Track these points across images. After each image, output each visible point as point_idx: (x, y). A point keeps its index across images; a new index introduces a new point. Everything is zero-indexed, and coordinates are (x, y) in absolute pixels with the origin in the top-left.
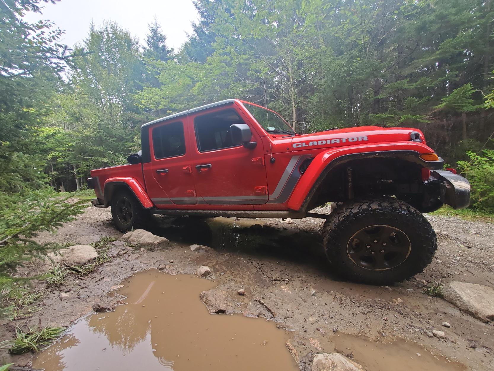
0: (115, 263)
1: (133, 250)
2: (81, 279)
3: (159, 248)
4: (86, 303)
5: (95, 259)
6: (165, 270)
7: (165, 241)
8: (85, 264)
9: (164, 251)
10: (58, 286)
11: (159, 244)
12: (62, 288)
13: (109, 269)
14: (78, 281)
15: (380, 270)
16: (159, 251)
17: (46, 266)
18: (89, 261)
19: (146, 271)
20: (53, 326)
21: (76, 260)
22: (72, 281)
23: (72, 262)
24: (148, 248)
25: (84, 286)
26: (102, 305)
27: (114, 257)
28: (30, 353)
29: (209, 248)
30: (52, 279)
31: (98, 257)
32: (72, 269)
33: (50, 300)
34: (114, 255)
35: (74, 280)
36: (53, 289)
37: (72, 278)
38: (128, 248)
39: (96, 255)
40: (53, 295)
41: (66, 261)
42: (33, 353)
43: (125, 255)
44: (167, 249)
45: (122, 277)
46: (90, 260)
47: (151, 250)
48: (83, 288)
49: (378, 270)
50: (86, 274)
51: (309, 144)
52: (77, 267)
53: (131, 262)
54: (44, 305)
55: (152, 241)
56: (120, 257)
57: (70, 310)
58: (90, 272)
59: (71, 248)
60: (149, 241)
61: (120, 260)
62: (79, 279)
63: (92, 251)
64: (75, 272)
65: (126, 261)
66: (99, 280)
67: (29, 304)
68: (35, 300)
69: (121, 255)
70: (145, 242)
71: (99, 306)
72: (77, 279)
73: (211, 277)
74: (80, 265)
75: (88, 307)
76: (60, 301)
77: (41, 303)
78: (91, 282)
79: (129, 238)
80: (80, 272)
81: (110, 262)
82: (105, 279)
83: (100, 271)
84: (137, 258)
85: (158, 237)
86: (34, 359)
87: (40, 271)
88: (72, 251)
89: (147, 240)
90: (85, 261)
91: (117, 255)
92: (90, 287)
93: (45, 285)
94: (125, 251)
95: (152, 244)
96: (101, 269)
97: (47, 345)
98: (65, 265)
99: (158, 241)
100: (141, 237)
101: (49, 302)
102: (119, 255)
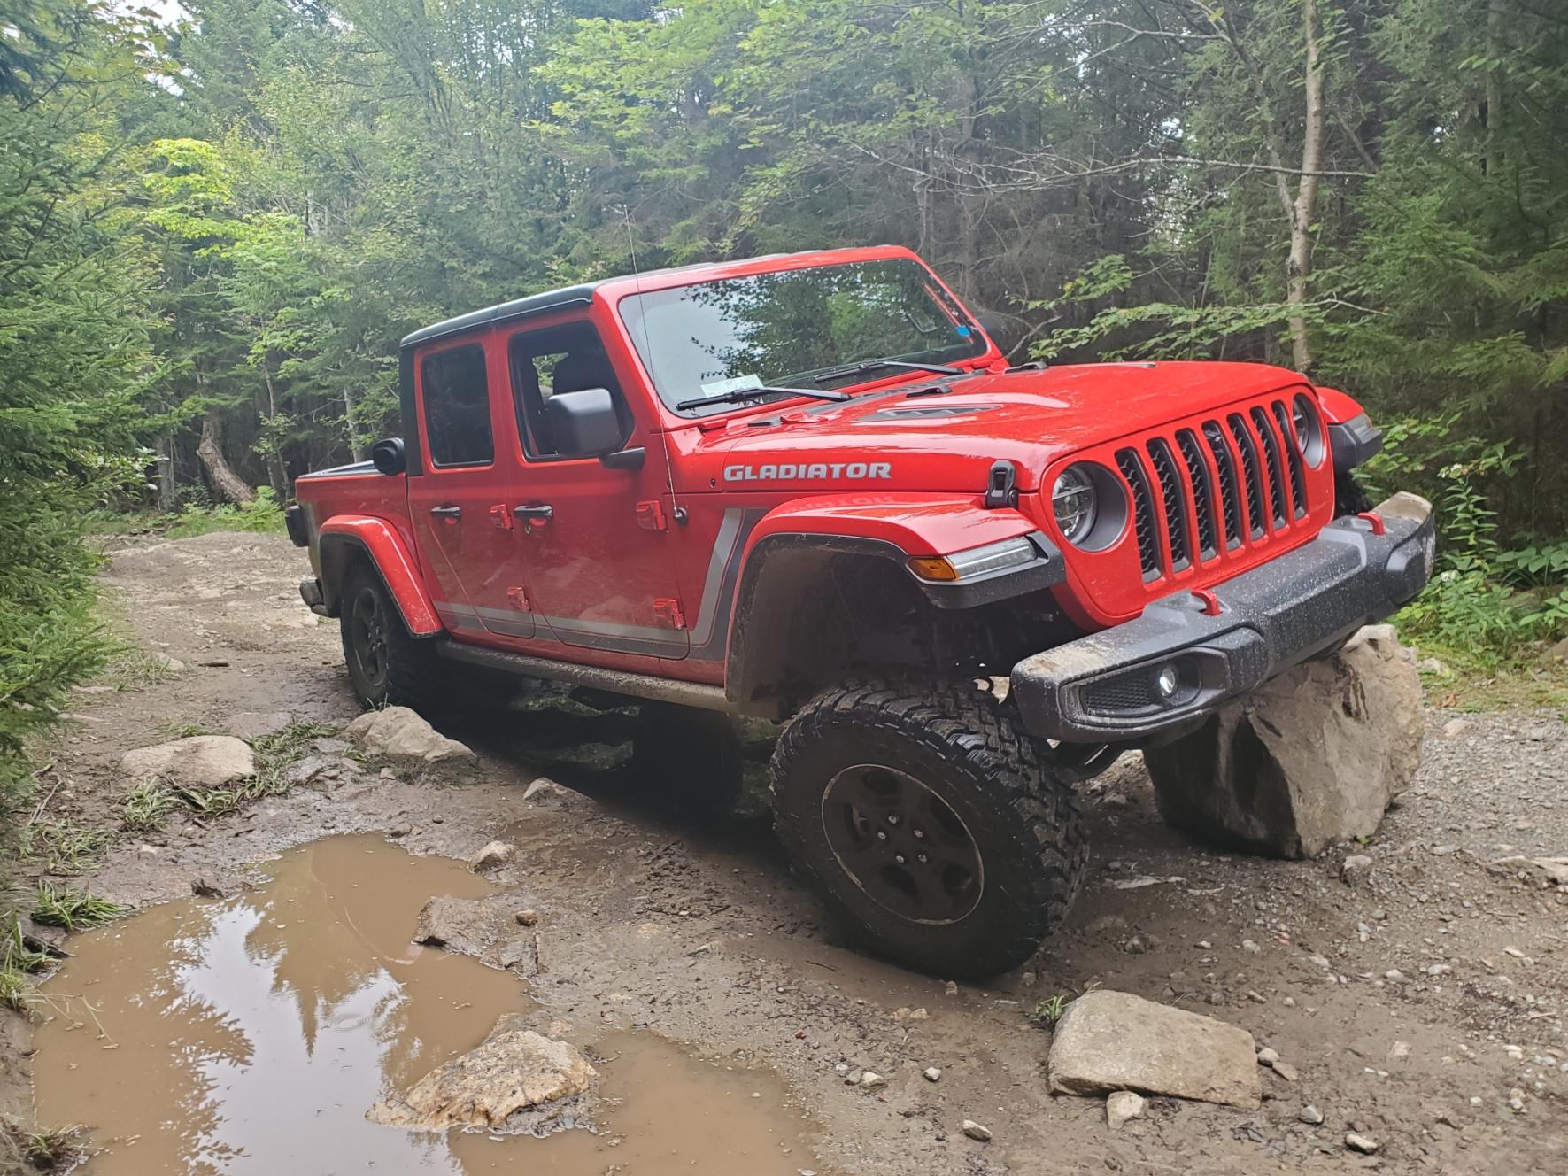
0: (294, 801)
1: (359, 770)
2: (200, 826)
3: (433, 777)
4: (181, 872)
5: (242, 780)
6: (402, 840)
7: (462, 757)
8: (216, 789)
9: (443, 787)
10: (146, 829)
11: (441, 762)
12: (152, 836)
13: (272, 813)
14: (190, 828)
15: (932, 922)
16: (428, 785)
17: (133, 779)
18: (227, 784)
19: (358, 835)
20: (109, 899)
21: (199, 777)
22: (178, 826)
23: (189, 778)
24: (401, 770)
25: (199, 842)
26: (210, 883)
27: (298, 783)
28: (61, 930)
29: (578, 795)
30: (132, 811)
31: (253, 777)
32: (184, 796)
33: (119, 855)
34: (299, 778)
35: (182, 824)
36: (133, 834)
37: (181, 818)
38: (350, 763)
39: (248, 769)
40: (129, 847)
41: (177, 773)
42: (66, 932)
43: (329, 782)
44: (456, 783)
45: (292, 836)
46: (231, 780)
47: (407, 779)
48: (194, 845)
49: (925, 921)
50: (210, 816)
51: (758, 474)
52: (194, 794)
53: (337, 806)
54: (107, 861)
55: (418, 751)
56: (315, 785)
57: (146, 878)
58: (223, 812)
59: (196, 740)
60: (411, 751)
61: (310, 796)
62: (195, 823)
63: (242, 758)
64: (188, 806)
65: (325, 801)
66: (237, 835)
67: (81, 853)
68: (92, 847)
69: (318, 781)
70: (401, 752)
71: (202, 882)
72: (190, 823)
73: (499, 874)
74: (204, 788)
75: (182, 881)
76: (136, 859)
77: (102, 858)
78: (217, 836)
79: (365, 733)
80: (201, 808)
81: (283, 795)
82: (250, 836)
83: (248, 815)
84: (355, 796)
85: (442, 737)
86: (65, 940)
87: (116, 789)
88: (197, 749)
89: (406, 745)
90: (217, 781)
91: (309, 778)
92: (210, 845)
93: (120, 822)
94: (334, 773)
95: (418, 759)
96: (254, 809)
97: (91, 925)
98: (171, 783)
99: (439, 753)
100: (396, 731)
101: (116, 858)
102: (312, 781)
